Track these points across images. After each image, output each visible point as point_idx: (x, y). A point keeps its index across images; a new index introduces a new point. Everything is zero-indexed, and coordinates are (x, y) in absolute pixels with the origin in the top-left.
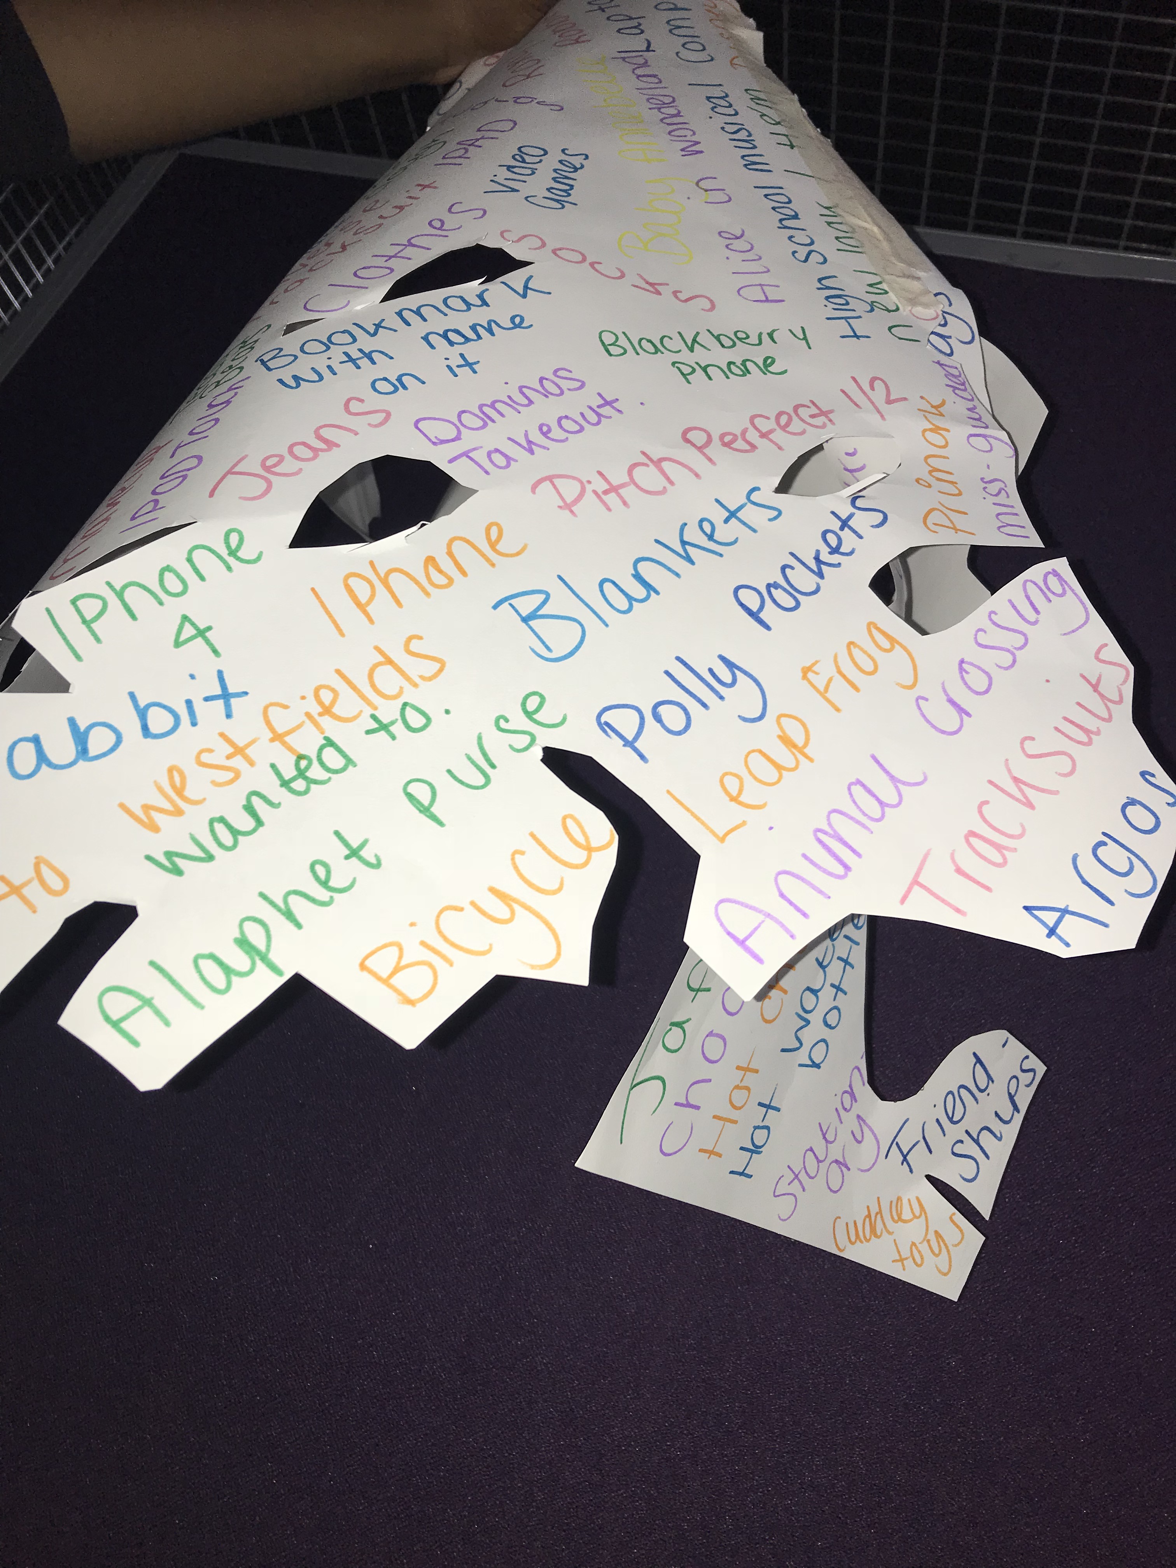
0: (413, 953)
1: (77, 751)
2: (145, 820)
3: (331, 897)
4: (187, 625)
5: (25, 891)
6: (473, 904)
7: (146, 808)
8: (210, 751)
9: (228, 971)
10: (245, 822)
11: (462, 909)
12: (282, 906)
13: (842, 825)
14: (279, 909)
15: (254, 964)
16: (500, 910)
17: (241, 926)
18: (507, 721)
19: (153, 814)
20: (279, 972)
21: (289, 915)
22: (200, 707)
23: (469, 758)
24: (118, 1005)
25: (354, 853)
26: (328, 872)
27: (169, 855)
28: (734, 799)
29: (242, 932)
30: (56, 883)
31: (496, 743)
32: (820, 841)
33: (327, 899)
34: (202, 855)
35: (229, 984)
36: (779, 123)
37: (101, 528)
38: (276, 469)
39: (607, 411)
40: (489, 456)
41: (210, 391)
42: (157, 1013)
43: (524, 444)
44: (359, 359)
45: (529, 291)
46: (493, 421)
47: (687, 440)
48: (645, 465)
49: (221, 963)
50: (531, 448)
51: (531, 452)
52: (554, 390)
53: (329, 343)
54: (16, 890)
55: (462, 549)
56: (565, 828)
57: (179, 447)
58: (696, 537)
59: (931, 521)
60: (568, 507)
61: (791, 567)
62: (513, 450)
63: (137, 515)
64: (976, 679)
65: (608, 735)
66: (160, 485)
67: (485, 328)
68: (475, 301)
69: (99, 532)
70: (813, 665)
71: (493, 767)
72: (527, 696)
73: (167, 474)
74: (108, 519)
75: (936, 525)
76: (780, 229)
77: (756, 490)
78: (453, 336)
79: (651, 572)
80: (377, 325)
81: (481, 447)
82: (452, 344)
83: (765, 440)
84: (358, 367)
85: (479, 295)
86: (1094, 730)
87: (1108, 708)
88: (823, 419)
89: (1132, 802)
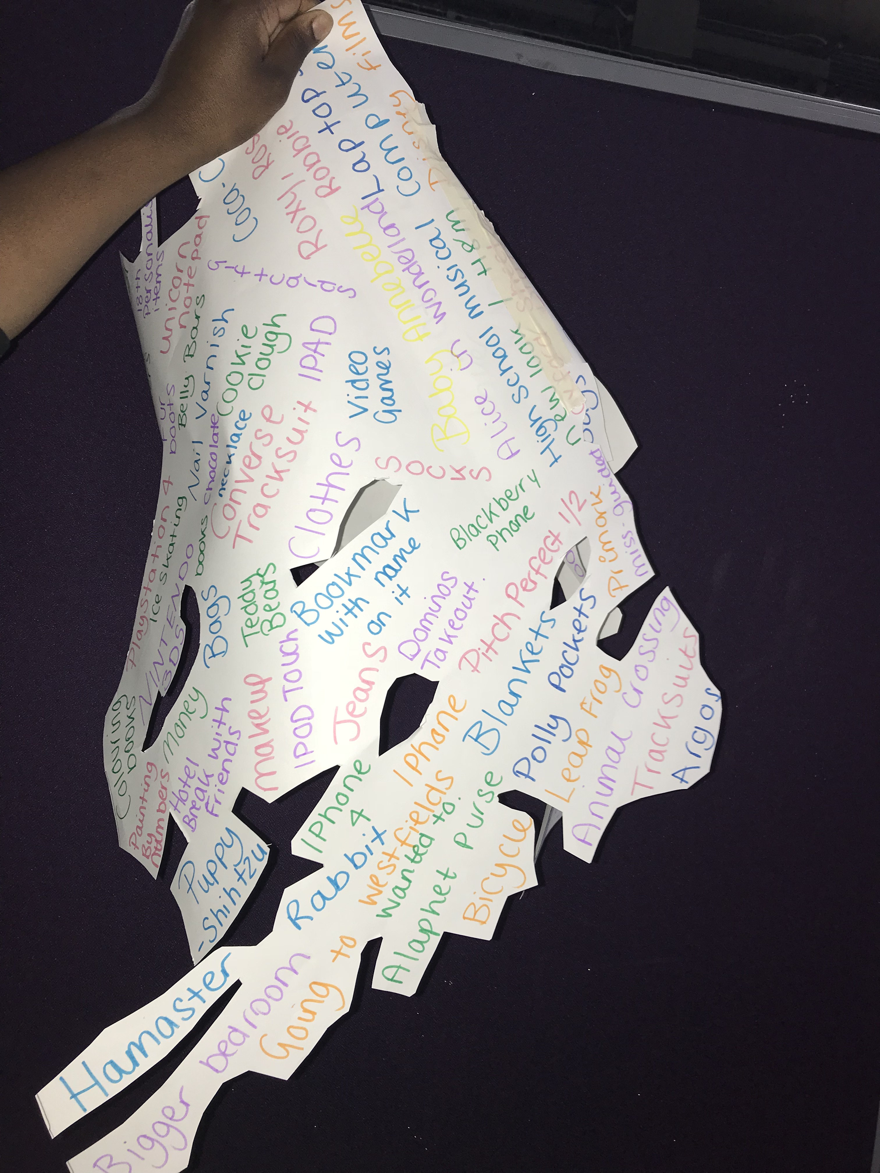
0: (478, 905)
1: (335, 888)
2: (370, 901)
3: (445, 898)
4: (354, 814)
5: (342, 951)
6: (492, 874)
7: (369, 897)
8: (381, 862)
9: (421, 943)
10: (404, 884)
11: (488, 878)
12: (430, 910)
13: (607, 771)
14: (429, 912)
15: (429, 936)
16: (501, 871)
17: (419, 925)
18: (482, 791)
19: (372, 898)
20: (439, 935)
21: (433, 912)
22: (371, 846)
23: (473, 815)
24: (389, 973)
25: (446, 876)
26: (440, 888)
27: (384, 910)
28: (568, 780)
29: (421, 927)
30: (351, 943)
31: (481, 803)
32: (601, 783)
33: (444, 899)
34: (395, 905)
35: (423, 947)
36: (472, 247)
37: (270, 753)
38: (355, 713)
39: (472, 594)
40: (436, 656)
41: (269, 631)
42: (404, 969)
43: (447, 639)
44: (353, 608)
45: (409, 513)
46: (429, 630)
47: (509, 596)
48: (498, 624)
49: (418, 941)
50: (450, 640)
51: (451, 643)
52: (446, 592)
53: (330, 597)
54: (339, 953)
55: (443, 718)
56: (514, 826)
57: (285, 692)
58: (527, 656)
59: (612, 588)
60: (475, 669)
61: (565, 651)
62: (444, 646)
63: (297, 754)
64: (642, 673)
65: (519, 777)
66: (296, 729)
67: (400, 557)
68: (387, 535)
69: (273, 758)
70: (584, 700)
71: (482, 814)
72: (486, 776)
73: (295, 718)
74: (272, 746)
75: (614, 590)
76: (501, 375)
77: (543, 612)
78: (389, 572)
79: (516, 687)
80: (348, 574)
81: (430, 651)
82: (390, 578)
83: (539, 575)
84: (356, 617)
85: (387, 529)
86: (687, 677)
87: (691, 662)
88: (557, 543)
89: (704, 706)
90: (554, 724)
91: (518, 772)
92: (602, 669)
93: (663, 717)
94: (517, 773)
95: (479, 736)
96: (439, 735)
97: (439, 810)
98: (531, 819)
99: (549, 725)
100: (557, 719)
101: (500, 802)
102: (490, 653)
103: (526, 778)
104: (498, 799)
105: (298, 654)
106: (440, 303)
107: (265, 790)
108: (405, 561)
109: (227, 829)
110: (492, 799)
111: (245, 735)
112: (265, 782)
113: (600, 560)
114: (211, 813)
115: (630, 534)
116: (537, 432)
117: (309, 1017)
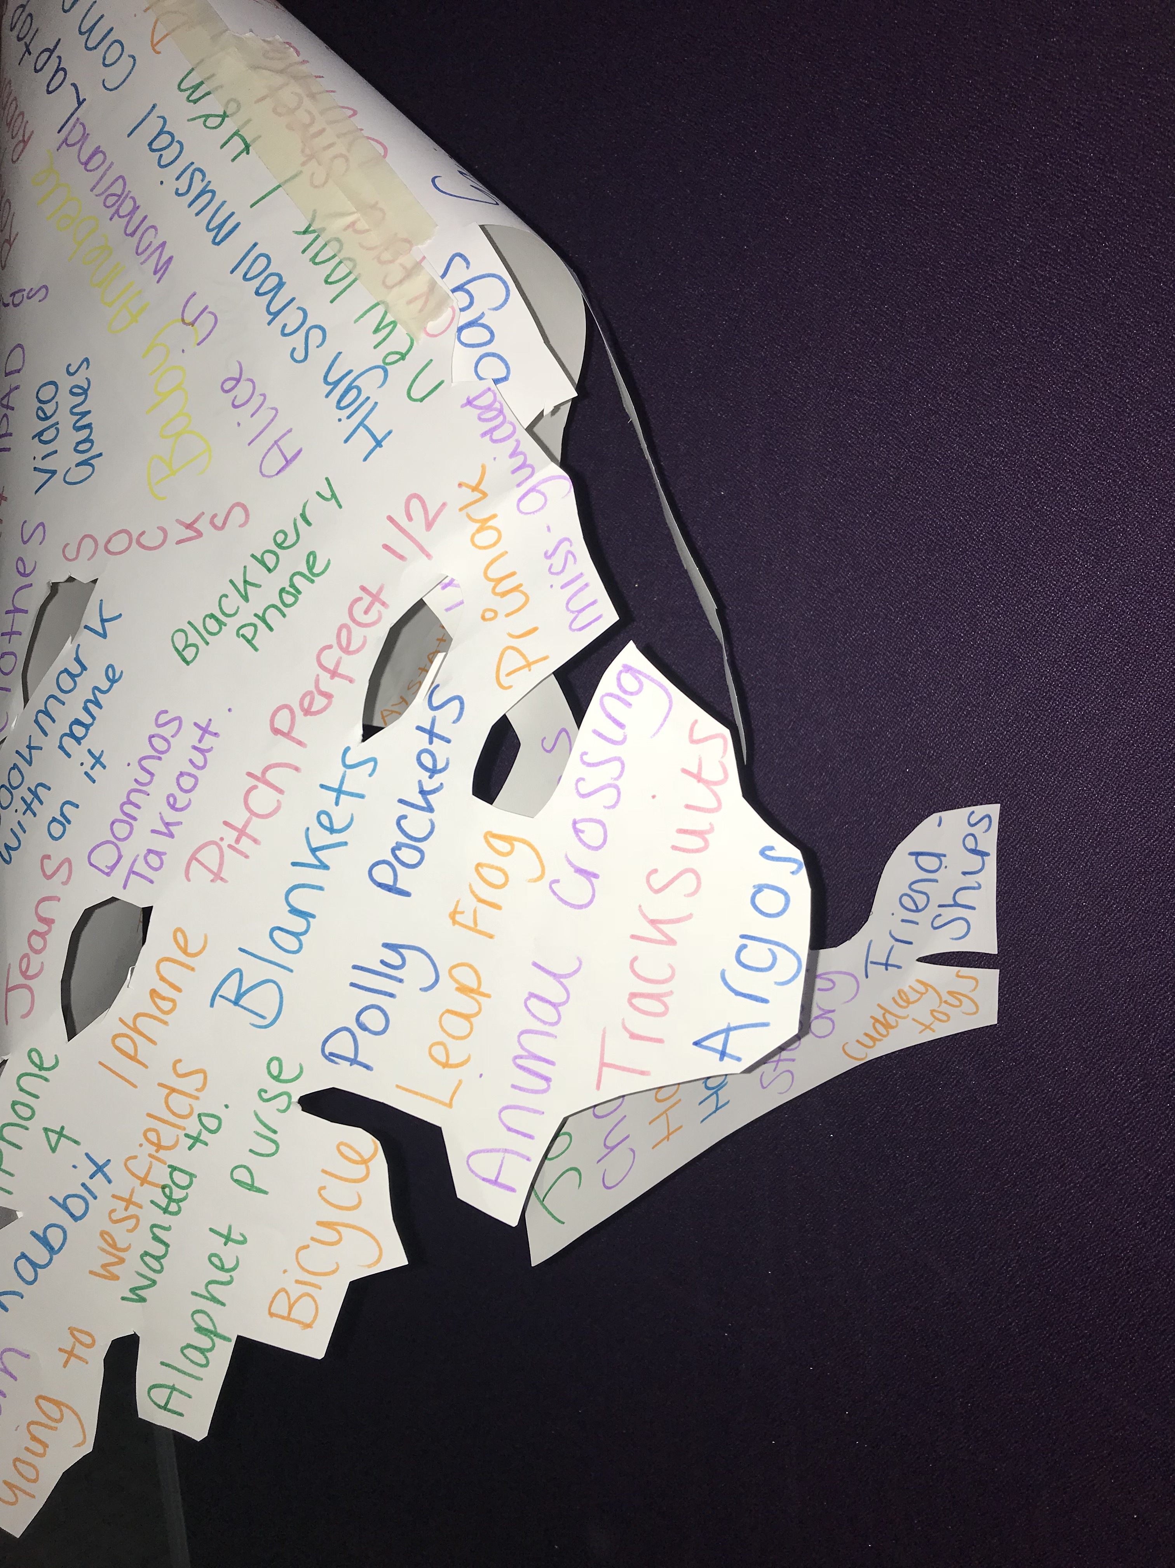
0: (296, 1291)
1: (47, 1250)
2: (109, 1275)
3: (231, 1276)
4: (50, 1134)
5: (76, 1352)
6: (313, 1239)
7: (104, 1266)
8: (113, 1211)
9: (202, 1351)
10: (158, 1249)
11: (308, 1246)
12: (208, 1295)
13: (532, 1043)
14: (207, 1299)
15: (213, 1340)
16: (331, 1235)
17: (193, 1320)
18: (266, 1092)
19: (111, 1268)
20: (229, 1340)
21: (214, 1299)
22: (90, 1184)
23: (258, 1134)
24: (160, 1396)
25: (228, 1239)
26: (221, 1260)
27: (133, 1290)
28: (445, 1065)
29: (196, 1323)
30: (87, 1340)
31: (268, 1112)
32: (521, 1067)
33: (229, 1279)
34: (149, 1282)
35: (207, 1359)
36: (224, 116)
38: (30, 973)
39: (208, 741)
42: (181, 1392)
43: (164, 830)
44: (32, 802)
45: (105, 624)
46: (135, 819)
47: (276, 731)
48: (255, 787)
49: (196, 1348)
50: (169, 830)
51: (171, 835)
52: (163, 746)
53: (11, 789)
54: (71, 1354)
56: (342, 1154)
58: (320, 837)
59: (504, 671)
60: (217, 876)
61: (404, 817)
62: (160, 843)
64: (592, 833)
65: (336, 1063)
67: (93, 702)
68: (76, 669)
70: (457, 907)
71: (275, 1132)
72: (269, 1064)
75: (509, 674)
76: (271, 322)
77: (347, 749)
78: (77, 730)
79: (302, 900)
80: (29, 746)
81: (138, 856)
82: (78, 740)
83: (336, 679)
84: (36, 815)
86: (708, 827)
87: (715, 794)
88: (377, 606)
89: (759, 889)
90: (395, 960)
91: (331, 1054)
92: (491, 840)
93: (653, 922)
94: (331, 1057)
95: (240, 996)
96: (163, 998)
97: (193, 1125)
98: (374, 1142)
99: (382, 962)
100: (402, 950)
101: (304, 1110)
102: (245, 844)
103: (351, 1065)
104: (299, 1105)
106: (164, 244)
108: (101, 706)
110: (288, 1107)
115: (564, 542)
116: (339, 402)
117: (39, 1449)
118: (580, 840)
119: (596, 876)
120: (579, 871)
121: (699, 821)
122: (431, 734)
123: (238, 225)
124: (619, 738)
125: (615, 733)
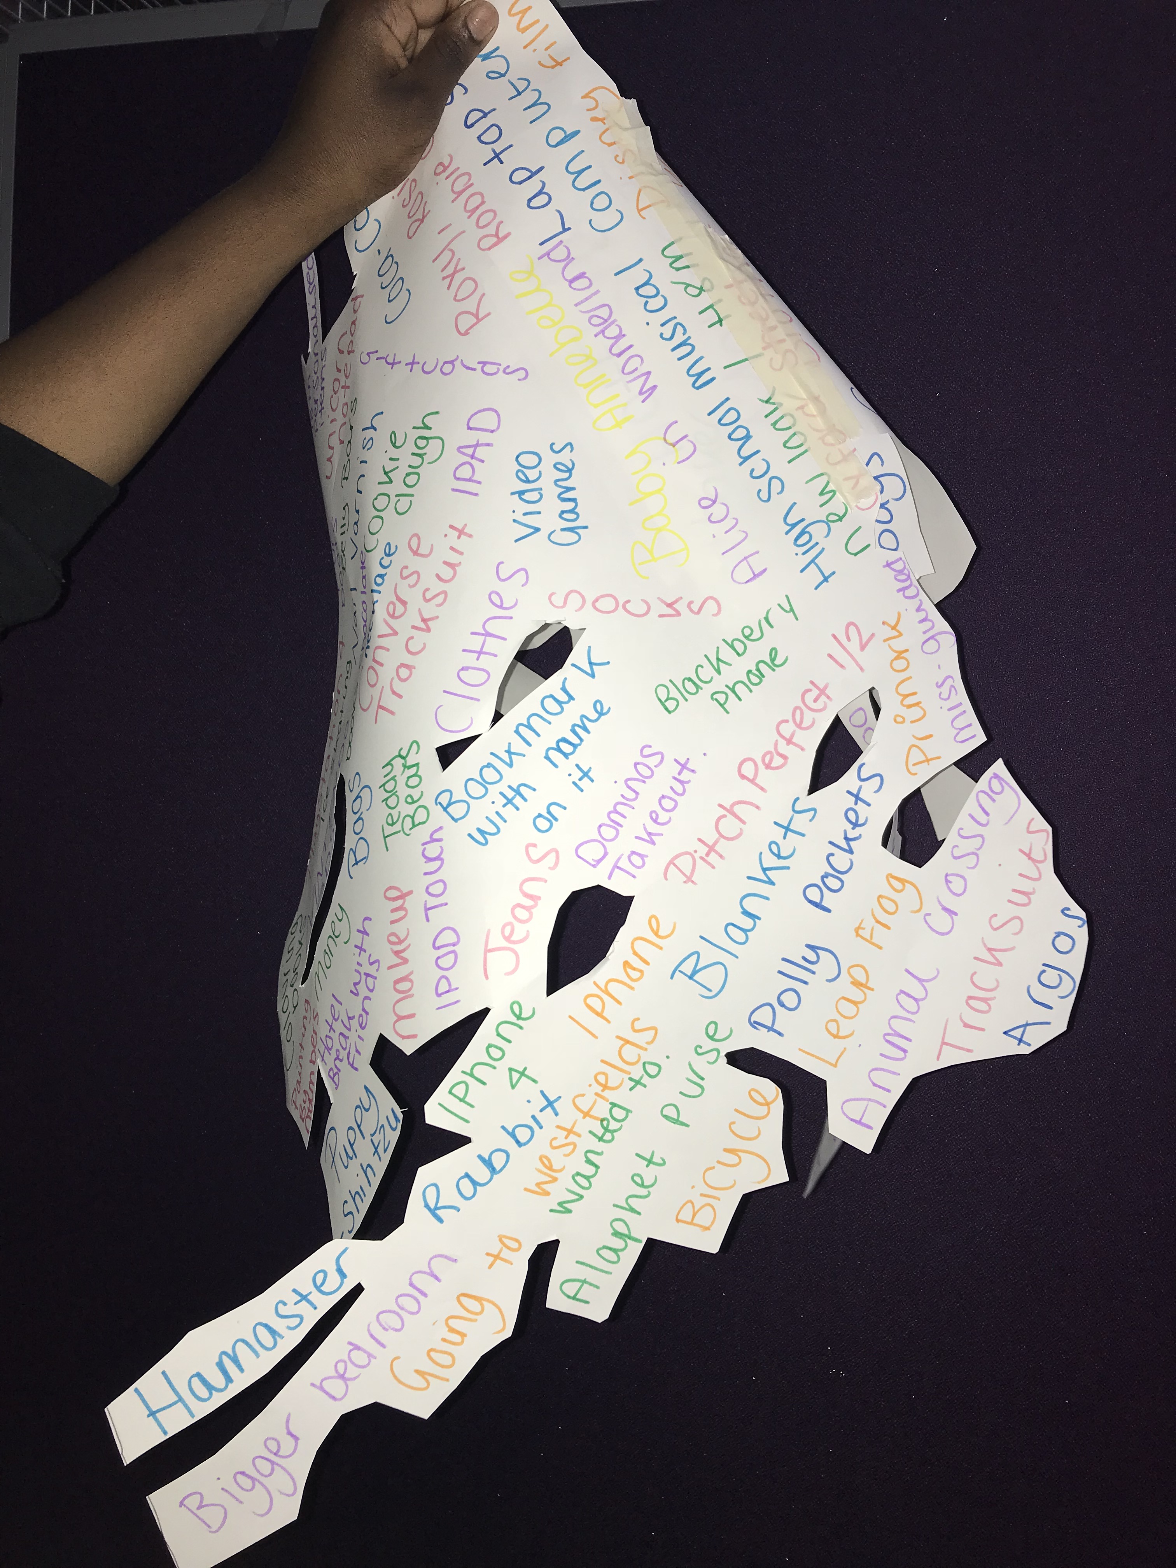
0: (699, 1202)
1: (490, 1171)
2: (541, 1191)
3: (648, 1191)
4: (513, 1073)
5: (502, 1255)
6: (719, 1162)
7: (538, 1185)
8: (555, 1138)
9: (615, 1251)
10: (589, 1170)
11: (713, 1168)
12: (627, 1207)
13: (898, 1025)
14: (626, 1209)
15: (626, 1242)
16: (733, 1159)
17: (612, 1226)
18: (701, 1047)
19: (543, 1186)
20: (640, 1241)
21: (632, 1210)
22: (539, 1116)
23: (689, 1080)
24: (571, 1289)
25: (650, 1162)
26: (642, 1178)
27: (561, 1204)
28: (836, 1036)
29: (614, 1229)
30: (515, 1245)
31: (700, 1064)
32: (888, 1041)
33: (647, 1193)
34: (577, 1197)
35: (618, 1256)
36: (701, 289)
37: (410, 990)
38: (514, 938)
39: (686, 776)
40: (630, 861)
41: (411, 829)
42: (591, 1284)
43: (646, 837)
44: (513, 798)
45: (594, 667)
46: (621, 826)
47: (743, 777)
48: (725, 816)
49: (610, 1249)
50: (652, 839)
51: (653, 843)
52: (646, 772)
53: (484, 783)
54: (497, 1257)
55: (640, 946)
56: (752, 1098)
57: (427, 909)
58: (770, 861)
59: (912, 761)
60: (689, 879)
61: (832, 855)
62: (643, 847)
63: (440, 992)
64: (957, 885)
65: (758, 1029)
66: (438, 958)
67: (581, 726)
68: (563, 697)
69: (412, 995)
70: (861, 924)
71: (702, 1079)
72: (708, 1026)
73: (437, 945)
74: (411, 981)
75: (914, 765)
76: (741, 464)
77: (797, 799)
78: (564, 746)
79: (751, 905)
80: (508, 752)
81: (622, 855)
82: (566, 755)
83: (791, 746)
84: (517, 809)
85: (564, 689)
86: (1031, 890)
87: (1038, 869)
88: (823, 698)
89: (1058, 934)
90: (812, 956)
91: (755, 1022)
92: (891, 880)
93: (990, 950)
94: (755, 1025)
95: (695, 972)
96: (634, 969)
97: (637, 1072)
98: (777, 1090)
99: (804, 958)
100: (818, 951)
101: (728, 1063)
102: (713, 857)
103: (768, 1031)
104: (725, 1060)
105: (442, 860)
106: (649, 373)
107: (404, 1037)
108: (588, 732)
109: (366, 1087)
110: (716, 1060)
111: (384, 965)
112: (405, 1027)
113: (895, 720)
114: (352, 1066)
115: (950, 680)
116: (796, 540)
117: (456, 1338)
118: (949, 888)
119: (956, 914)
120: (945, 909)
121: (1026, 885)
122: (857, 798)
123: (713, 379)
124: (984, 822)
125: (983, 818)
